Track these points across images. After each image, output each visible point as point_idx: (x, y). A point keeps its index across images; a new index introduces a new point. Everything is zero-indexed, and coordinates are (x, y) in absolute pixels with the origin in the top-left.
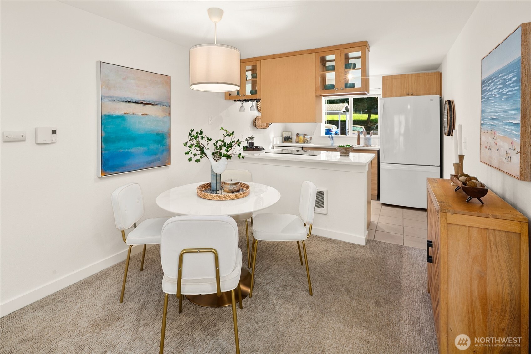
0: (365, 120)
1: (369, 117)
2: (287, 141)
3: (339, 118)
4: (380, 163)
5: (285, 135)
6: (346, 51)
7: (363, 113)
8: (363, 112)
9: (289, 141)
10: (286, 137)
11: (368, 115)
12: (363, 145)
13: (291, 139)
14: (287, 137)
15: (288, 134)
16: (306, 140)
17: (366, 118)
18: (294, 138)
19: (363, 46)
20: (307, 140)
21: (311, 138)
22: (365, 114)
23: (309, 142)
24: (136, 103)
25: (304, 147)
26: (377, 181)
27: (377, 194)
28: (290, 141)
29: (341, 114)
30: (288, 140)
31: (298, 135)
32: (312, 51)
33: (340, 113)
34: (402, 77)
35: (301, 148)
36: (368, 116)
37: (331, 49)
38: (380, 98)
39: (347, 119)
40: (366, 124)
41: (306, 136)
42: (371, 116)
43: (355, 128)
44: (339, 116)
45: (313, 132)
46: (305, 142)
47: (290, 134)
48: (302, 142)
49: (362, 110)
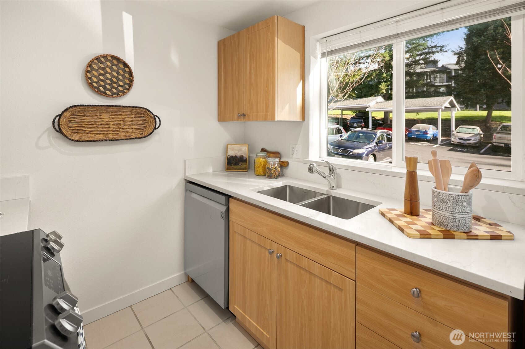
0: (483, 118)
1: (489, 114)
2: (235, 167)
3: (439, 116)
5: (231, 153)
7: (479, 110)
8: (480, 109)
9: (238, 167)
10: (232, 157)
13: (245, 161)
14: (236, 156)
15: (240, 150)
16: (268, 168)
17: (485, 116)
20: (270, 170)
25: (234, 198)
28: (243, 167)
29: (442, 111)
30: (236, 164)
36: (487, 113)
39: (452, 117)
40: (484, 124)
42: (492, 113)
43: (466, 129)
44: (439, 113)
45: (293, 149)
46: (267, 175)
47: (243, 150)
48: (262, 173)
49: (478, 106)
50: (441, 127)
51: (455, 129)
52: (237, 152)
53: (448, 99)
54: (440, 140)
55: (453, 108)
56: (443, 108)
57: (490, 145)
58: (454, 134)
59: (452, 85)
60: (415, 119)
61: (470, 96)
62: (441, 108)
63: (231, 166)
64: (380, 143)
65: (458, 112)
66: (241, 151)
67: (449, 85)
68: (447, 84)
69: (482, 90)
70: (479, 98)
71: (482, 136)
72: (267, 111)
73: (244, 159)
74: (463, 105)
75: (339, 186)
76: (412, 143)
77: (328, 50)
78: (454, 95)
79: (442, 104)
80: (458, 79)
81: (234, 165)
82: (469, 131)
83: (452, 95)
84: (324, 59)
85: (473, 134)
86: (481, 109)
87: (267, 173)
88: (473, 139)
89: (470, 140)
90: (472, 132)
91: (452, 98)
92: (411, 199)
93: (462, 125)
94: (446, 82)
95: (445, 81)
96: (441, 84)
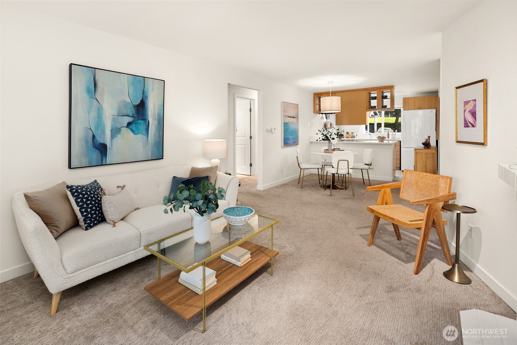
1: (397, 120)
4: (401, 148)
6: (382, 90)
11: (396, 118)
12: (391, 138)
13: (343, 135)
16: (353, 136)
17: (394, 122)
18: (345, 135)
19: (391, 88)
21: (356, 135)
22: (392, 117)
23: (355, 137)
24: (290, 117)
26: (399, 159)
27: (399, 166)
31: (347, 133)
32: (365, 89)
34: (415, 98)
37: (374, 89)
38: (402, 110)
40: (394, 127)
41: (353, 134)
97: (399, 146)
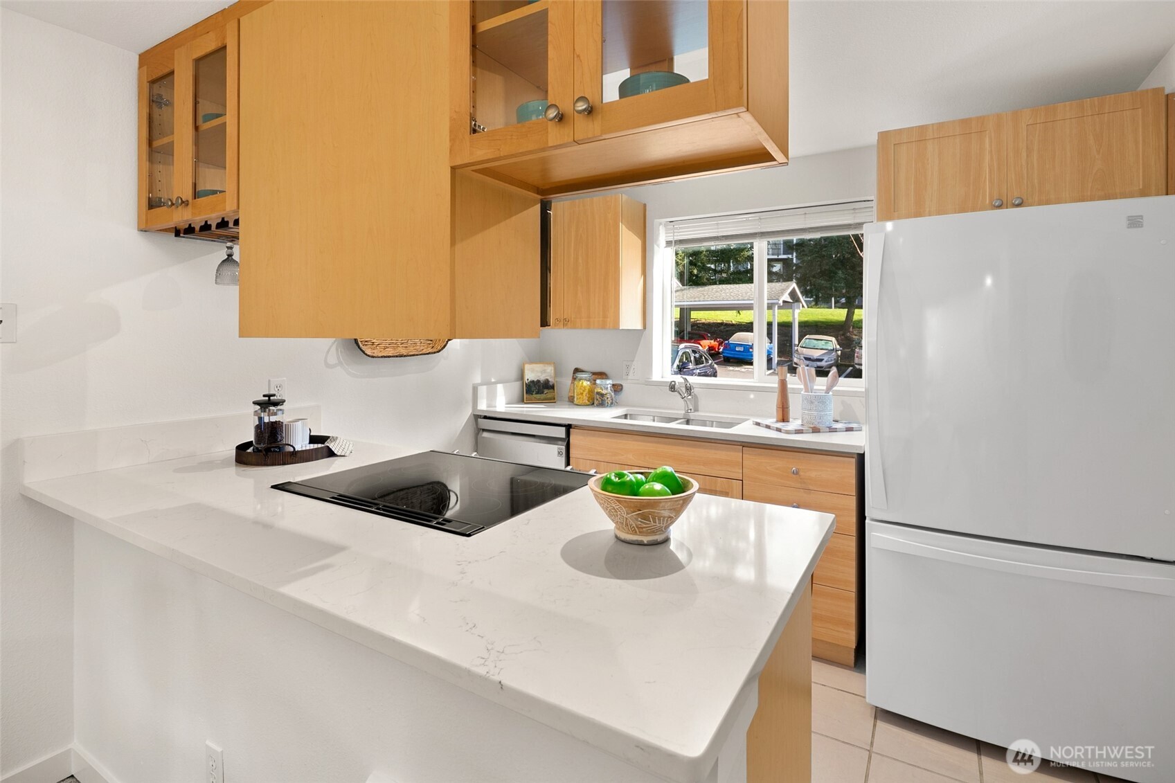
0: (840, 322)
1: (850, 315)
2: (538, 396)
3: (774, 318)
4: (867, 521)
5: (530, 376)
7: (835, 307)
8: (837, 305)
9: (542, 398)
10: (533, 382)
11: (848, 312)
13: (553, 387)
14: (538, 381)
15: (544, 371)
16: (598, 393)
17: (842, 319)
18: (563, 383)
20: (602, 395)
21: (617, 388)
22: (840, 308)
25: (577, 427)
26: (853, 588)
27: (853, 645)
28: (549, 396)
29: (780, 308)
30: (540, 391)
31: (576, 373)
33: (776, 306)
35: (563, 429)
36: (846, 312)
39: (794, 319)
40: (841, 332)
41: (598, 381)
42: (851, 313)
43: (815, 342)
44: (774, 312)
45: (628, 367)
46: (596, 402)
47: (548, 371)
48: (587, 401)
49: (833, 299)
50: (778, 338)
51: (799, 342)
52: (540, 374)
53: (788, 287)
54: (776, 362)
55: (796, 304)
56: (781, 302)
57: (851, 368)
58: (797, 350)
59: (792, 259)
60: (734, 322)
61: (823, 282)
62: (777, 303)
63: (532, 394)
64: (684, 368)
65: (805, 312)
66: (545, 373)
67: (788, 259)
68: (785, 257)
69: (840, 272)
70: (835, 286)
71: (839, 353)
72: (605, 317)
73: (551, 384)
74: (810, 298)
75: (696, 410)
76: (731, 368)
77: (676, 238)
78: (797, 279)
79: (779, 296)
80: (804, 251)
81: (536, 394)
82: (821, 344)
83: (792, 280)
84: (669, 249)
85: (826, 350)
86: (839, 305)
87: (597, 400)
88: (826, 359)
89: (821, 360)
90: (824, 347)
91: (793, 285)
92: (783, 406)
93: (810, 334)
94: (784, 254)
95: (782, 253)
96: (776, 257)
97: (853, 491)
